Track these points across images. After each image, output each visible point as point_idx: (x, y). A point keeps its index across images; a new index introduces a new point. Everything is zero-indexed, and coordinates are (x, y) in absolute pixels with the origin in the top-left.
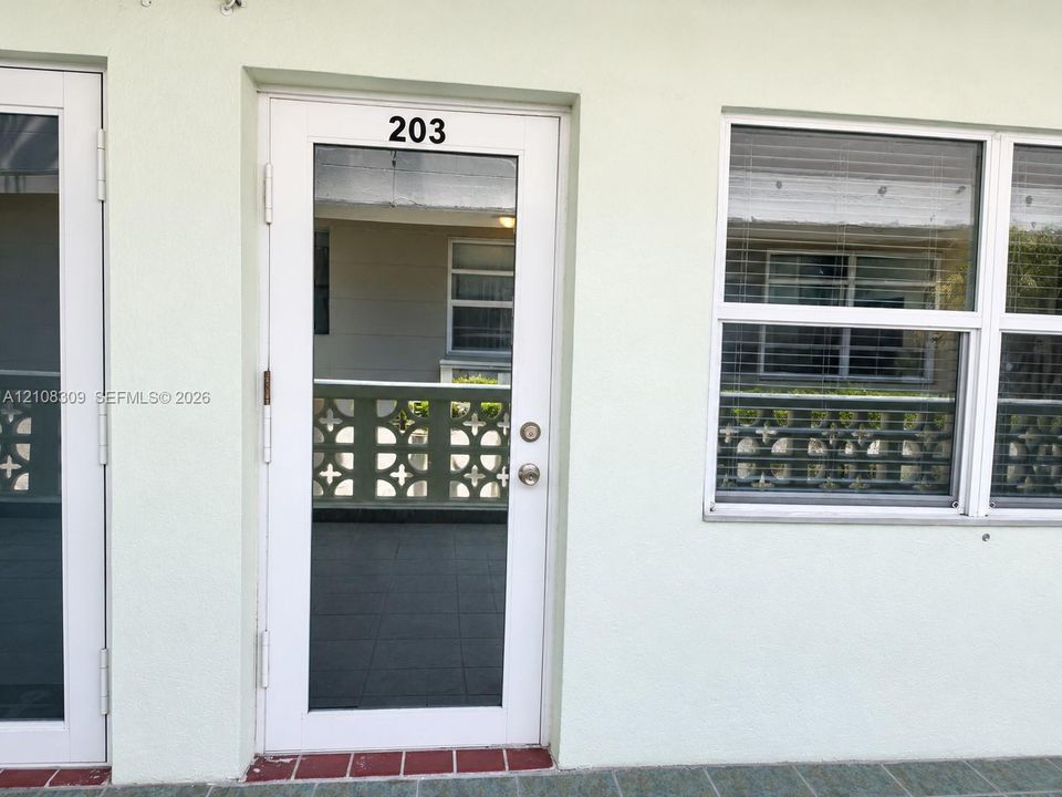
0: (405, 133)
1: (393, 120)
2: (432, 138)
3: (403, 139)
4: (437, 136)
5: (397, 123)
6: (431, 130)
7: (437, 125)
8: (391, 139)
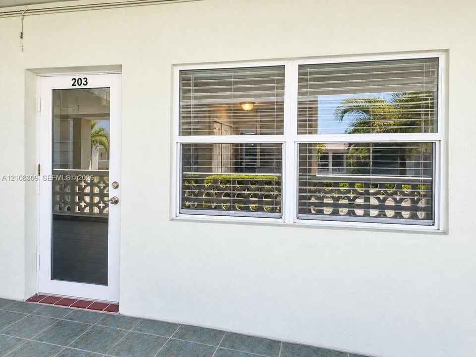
0: (76, 83)
1: (72, 80)
2: (84, 84)
3: (76, 85)
4: (85, 83)
5: (74, 80)
6: (83, 82)
7: (85, 80)
8: (72, 86)
